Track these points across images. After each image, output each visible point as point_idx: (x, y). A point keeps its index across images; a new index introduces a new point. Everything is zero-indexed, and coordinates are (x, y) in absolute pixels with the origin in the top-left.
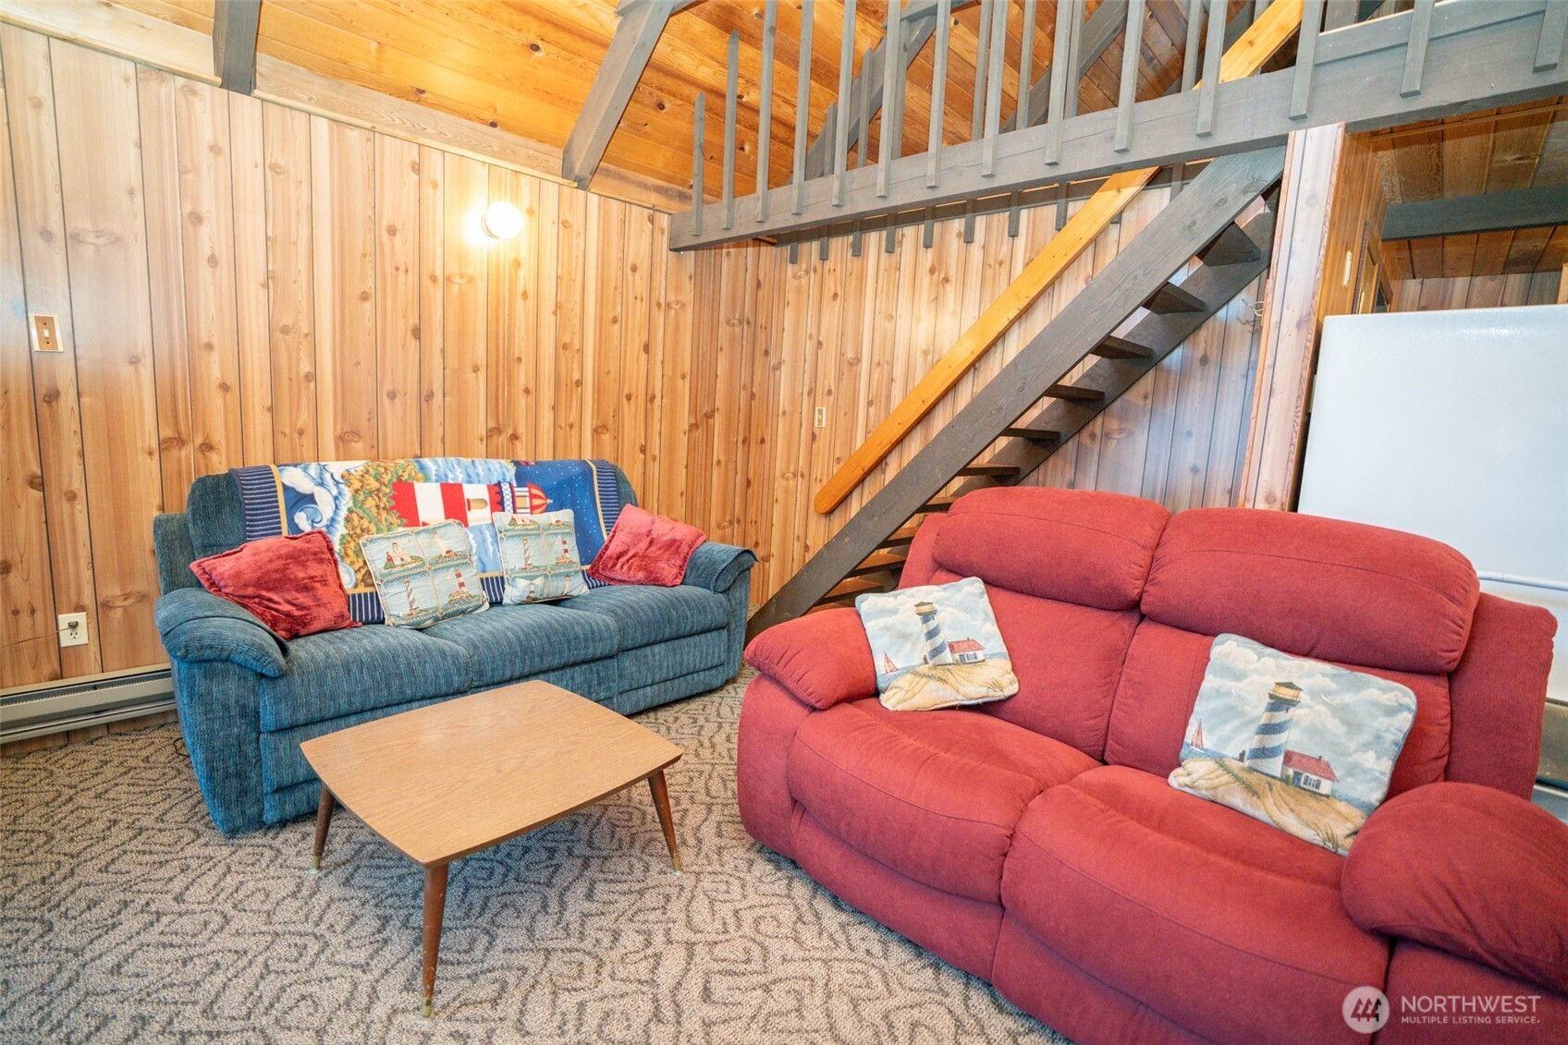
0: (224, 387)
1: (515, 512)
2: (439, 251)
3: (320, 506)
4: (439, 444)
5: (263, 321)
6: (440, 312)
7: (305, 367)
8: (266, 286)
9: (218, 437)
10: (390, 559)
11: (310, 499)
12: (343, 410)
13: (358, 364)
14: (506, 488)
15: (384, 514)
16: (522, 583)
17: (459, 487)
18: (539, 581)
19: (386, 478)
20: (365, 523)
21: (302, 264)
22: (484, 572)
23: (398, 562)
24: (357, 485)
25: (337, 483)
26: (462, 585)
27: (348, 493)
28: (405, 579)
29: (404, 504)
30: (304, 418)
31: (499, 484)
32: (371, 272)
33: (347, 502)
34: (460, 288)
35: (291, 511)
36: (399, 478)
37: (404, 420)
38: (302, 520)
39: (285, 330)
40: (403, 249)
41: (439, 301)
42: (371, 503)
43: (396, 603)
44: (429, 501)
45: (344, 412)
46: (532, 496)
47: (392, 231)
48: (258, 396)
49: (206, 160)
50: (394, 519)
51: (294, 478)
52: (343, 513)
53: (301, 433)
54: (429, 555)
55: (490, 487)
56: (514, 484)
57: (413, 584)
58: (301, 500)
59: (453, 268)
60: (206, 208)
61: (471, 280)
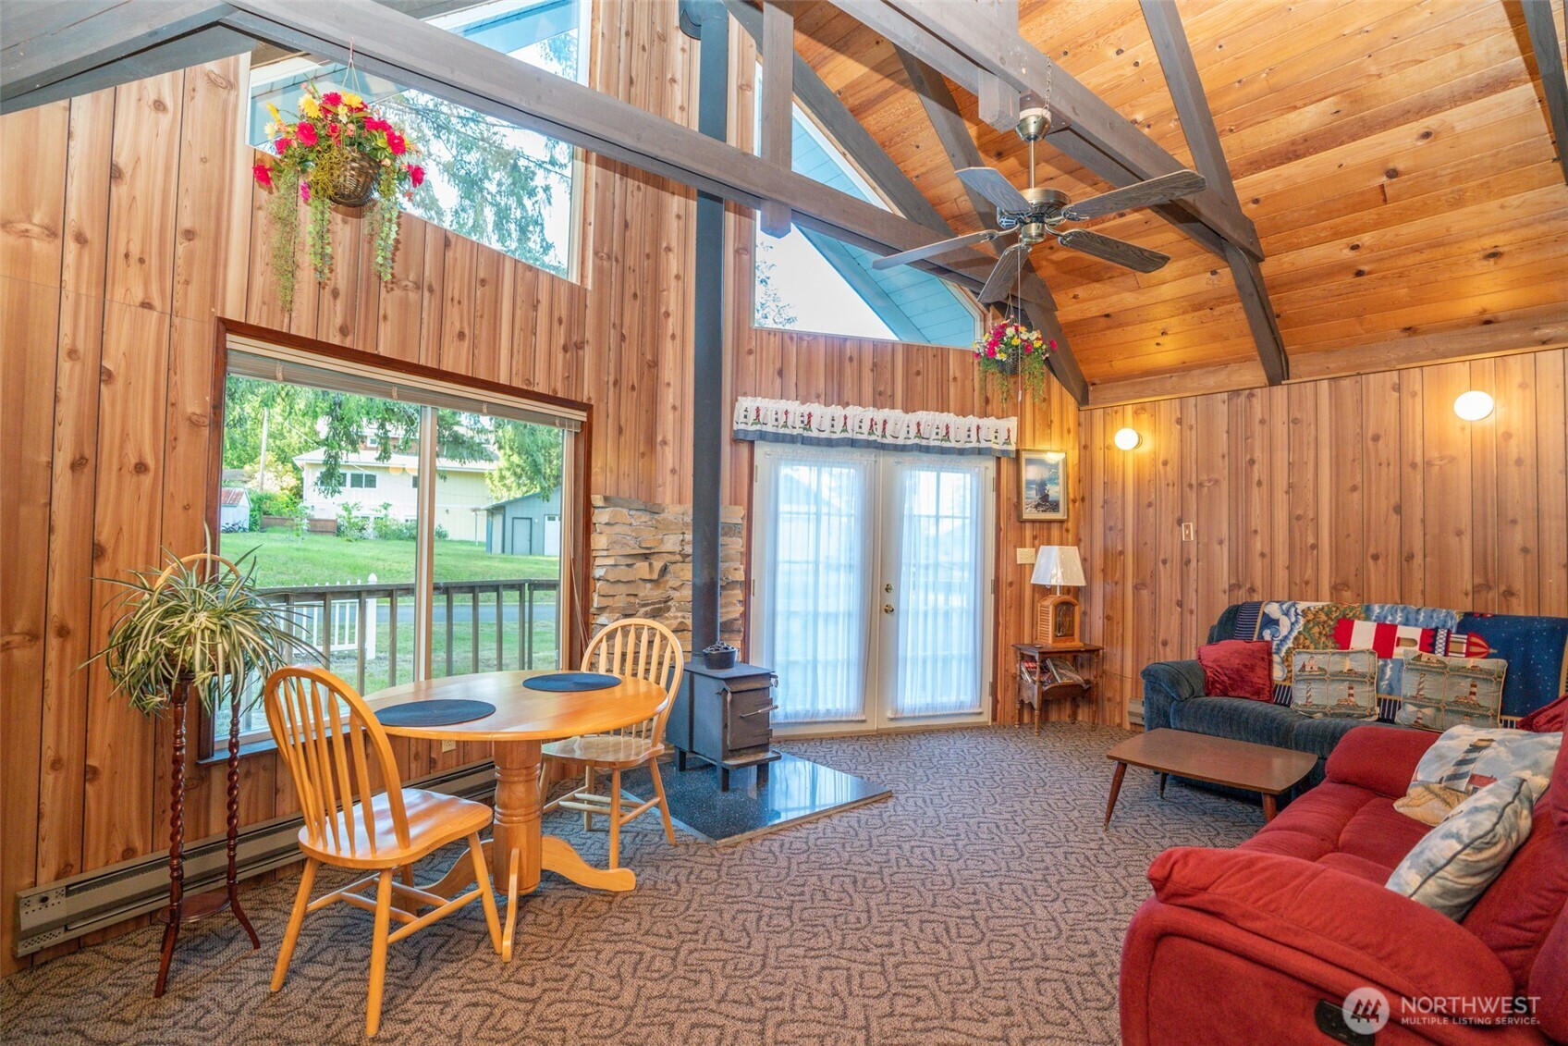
0: (1263, 555)
1: (1446, 655)
2: (1419, 443)
3: (1281, 628)
4: (1420, 596)
5: (1285, 514)
6: (1419, 490)
7: (1311, 540)
8: (1287, 492)
9: (1258, 584)
10: (1304, 666)
11: (1276, 622)
12: (1336, 568)
13: (1348, 535)
14: (1442, 634)
15: (1323, 639)
16: (1410, 708)
17: (1393, 628)
18: (1428, 711)
19: (1334, 615)
20: (1308, 643)
21: (1310, 476)
22: (1390, 694)
23: (1308, 669)
24: (1311, 617)
25: (1297, 614)
26: (1351, 695)
27: (1302, 621)
28: (1308, 681)
29: (1342, 635)
30: (1309, 574)
31: (1436, 630)
32: (1359, 471)
33: (1299, 627)
34: (1441, 467)
35: (1262, 629)
36: (1344, 616)
37: (1386, 575)
38: (1267, 635)
39: (1299, 518)
40: (1387, 448)
41: (1419, 482)
42: (1316, 630)
43: (1300, 695)
44: (1363, 635)
45: (1337, 570)
46: (1470, 644)
47: (1376, 438)
48: (1282, 559)
49: (1257, 428)
50: (1330, 644)
51: (1273, 610)
52: (1295, 633)
53: (1307, 583)
54: (1332, 668)
55: (1424, 632)
56: (1454, 630)
57: (1313, 685)
58: (1271, 622)
59: (1433, 454)
60: (1257, 454)
61: (1453, 460)
